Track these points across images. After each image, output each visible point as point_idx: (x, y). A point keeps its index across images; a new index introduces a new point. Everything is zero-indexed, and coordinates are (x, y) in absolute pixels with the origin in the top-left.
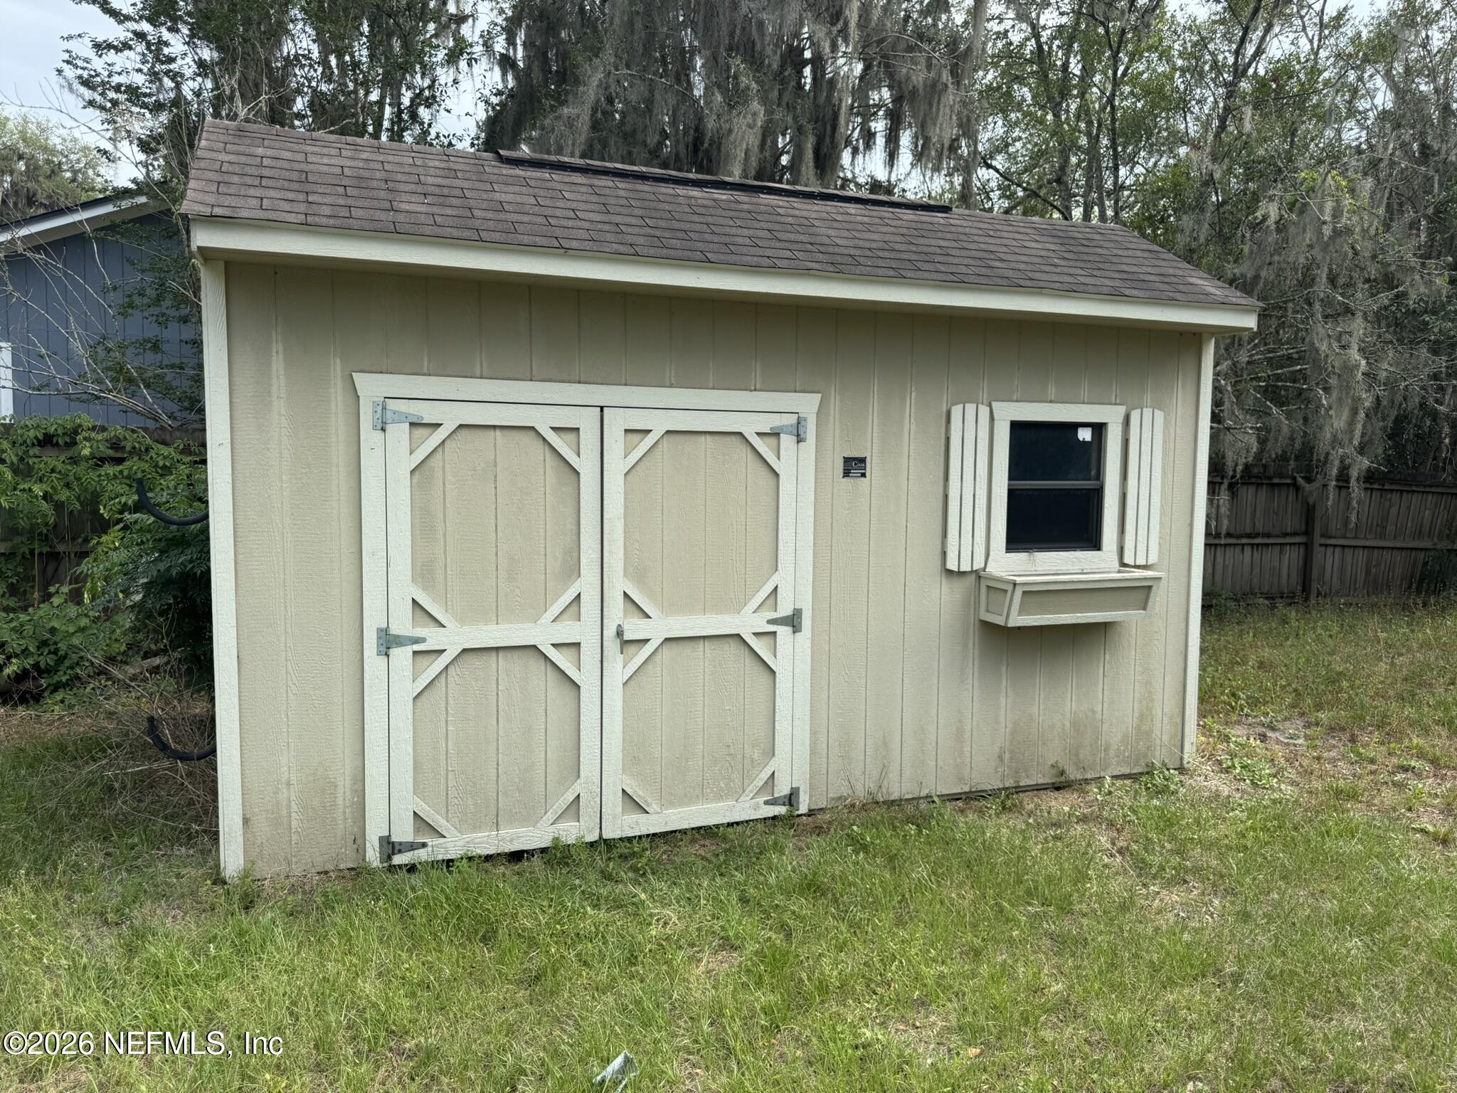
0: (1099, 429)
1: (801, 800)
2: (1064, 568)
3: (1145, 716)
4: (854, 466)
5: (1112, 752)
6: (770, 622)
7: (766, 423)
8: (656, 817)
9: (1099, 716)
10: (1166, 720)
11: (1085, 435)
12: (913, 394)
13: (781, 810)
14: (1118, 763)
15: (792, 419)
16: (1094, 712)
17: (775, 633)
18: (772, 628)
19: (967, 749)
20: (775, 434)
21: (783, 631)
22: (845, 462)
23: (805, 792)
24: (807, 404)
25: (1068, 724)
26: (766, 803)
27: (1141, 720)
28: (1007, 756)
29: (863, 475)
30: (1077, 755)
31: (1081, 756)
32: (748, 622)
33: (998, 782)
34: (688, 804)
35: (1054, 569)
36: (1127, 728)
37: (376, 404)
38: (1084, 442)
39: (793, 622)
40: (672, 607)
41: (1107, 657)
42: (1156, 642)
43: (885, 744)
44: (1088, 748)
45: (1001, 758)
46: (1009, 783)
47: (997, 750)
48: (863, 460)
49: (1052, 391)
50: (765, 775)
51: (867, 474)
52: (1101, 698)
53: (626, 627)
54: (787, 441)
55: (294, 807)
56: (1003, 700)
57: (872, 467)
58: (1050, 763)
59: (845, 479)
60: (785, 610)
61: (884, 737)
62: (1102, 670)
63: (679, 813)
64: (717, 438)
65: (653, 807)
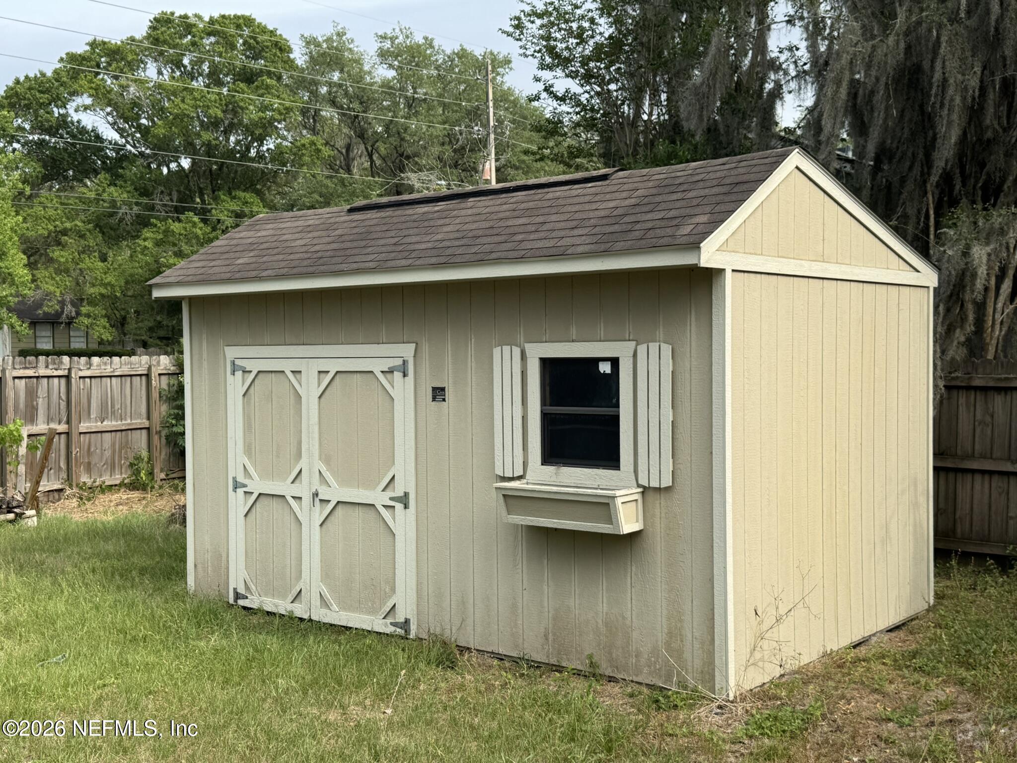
0: (615, 362)
1: (412, 629)
2: (589, 483)
3: (674, 635)
4: (438, 393)
5: (643, 661)
6: (392, 499)
7: (386, 365)
8: (335, 614)
9: (628, 622)
10: (697, 645)
11: (605, 368)
12: (473, 340)
13: (400, 631)
14: (650, 673)
15: (399, 362)
16: (624, 618)
17: (394, 507)
18: (392, 503)
19: (520, 622)
20: (391, 371)
21: (399, 506)
22: (433, 390)
23: (414, 624)
24: (407, 351)
25: (600, 622)
26: (391, 624)
27: (671, 638)
28: (551, 637)
29: (444, 400)
30: (610, 653)
31: (614, 656)
32: (380, 498)
33: (545, 658)
34: (353, 611)
35: (579, 482)
36: (657, 641)
37: (231, 361)
38: (605, 374)
39: (404, 500)
40: (344, 482)
41: (634, 569)
42: (681, 564)
43: (463, 603)
44: (620, 650)
45: (546, 636)
46: (553, 661)
47: (543, 630)
48: (443, 389)
49: (574, 332)
50: (389, 605)
51: (446, 399)
52: (629, 606)
53: (320, 491)
54: (398, 375)
55: (209, 564)
56: (545, 587)
57: (449, 394)
58: (586, 653)
59: (434, 403)
60: (399, 493)
61: (462, 597)
62: (629, 580)
63: (346, 615)
64: (362, 375)
65: (335, 607)
